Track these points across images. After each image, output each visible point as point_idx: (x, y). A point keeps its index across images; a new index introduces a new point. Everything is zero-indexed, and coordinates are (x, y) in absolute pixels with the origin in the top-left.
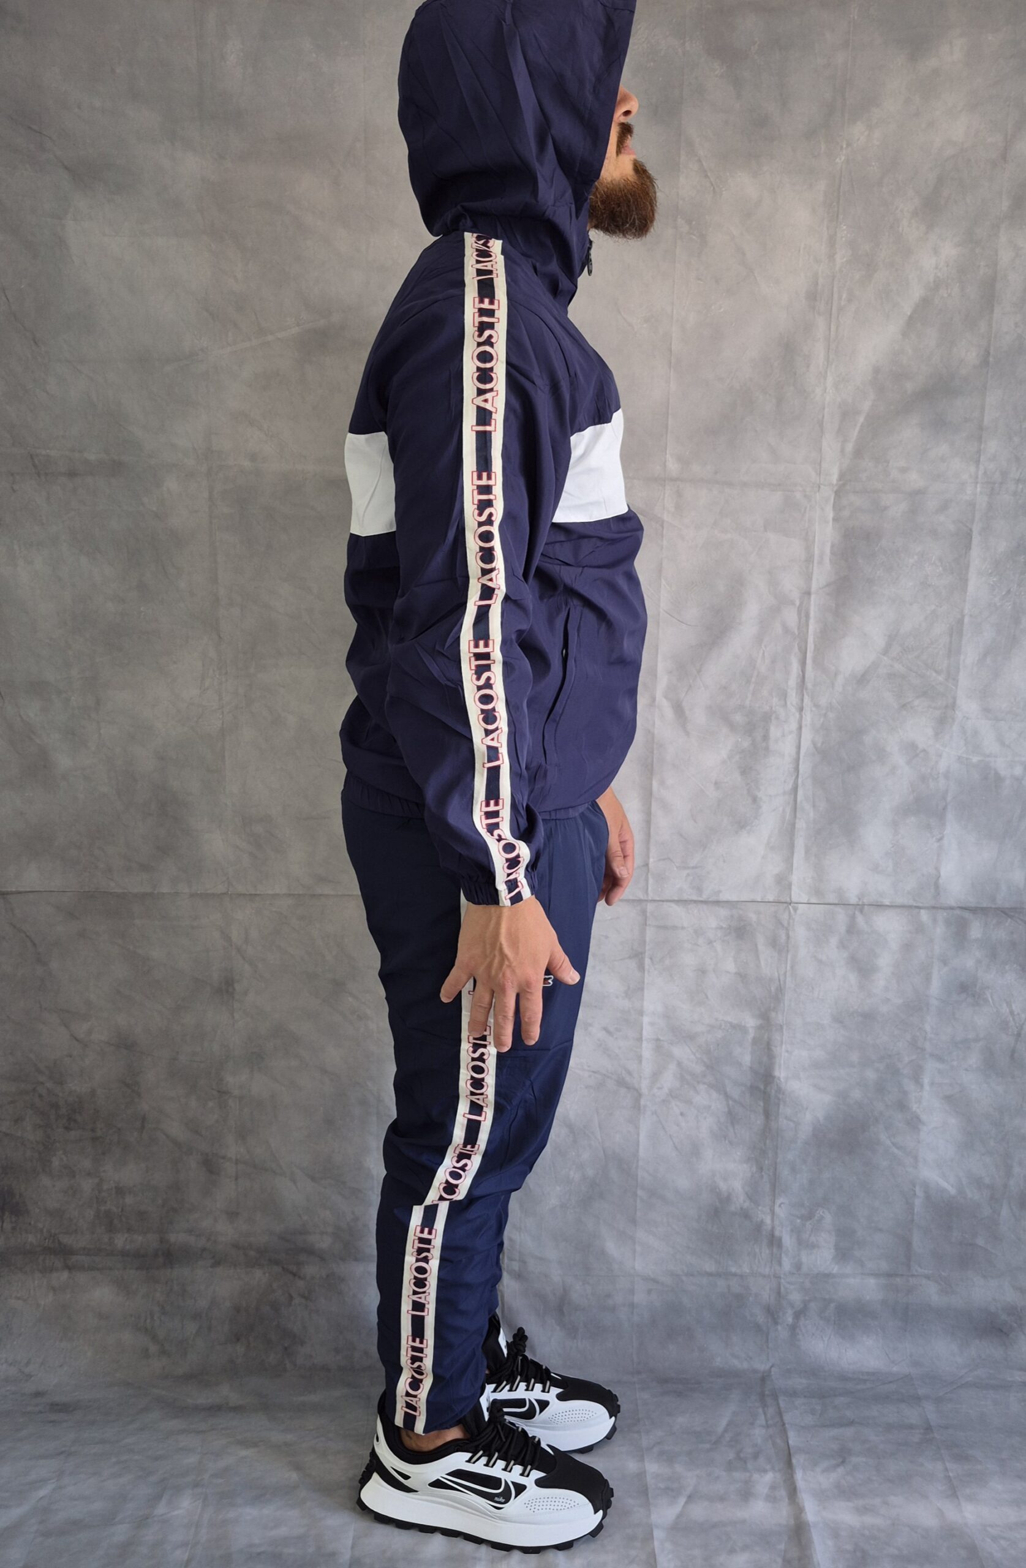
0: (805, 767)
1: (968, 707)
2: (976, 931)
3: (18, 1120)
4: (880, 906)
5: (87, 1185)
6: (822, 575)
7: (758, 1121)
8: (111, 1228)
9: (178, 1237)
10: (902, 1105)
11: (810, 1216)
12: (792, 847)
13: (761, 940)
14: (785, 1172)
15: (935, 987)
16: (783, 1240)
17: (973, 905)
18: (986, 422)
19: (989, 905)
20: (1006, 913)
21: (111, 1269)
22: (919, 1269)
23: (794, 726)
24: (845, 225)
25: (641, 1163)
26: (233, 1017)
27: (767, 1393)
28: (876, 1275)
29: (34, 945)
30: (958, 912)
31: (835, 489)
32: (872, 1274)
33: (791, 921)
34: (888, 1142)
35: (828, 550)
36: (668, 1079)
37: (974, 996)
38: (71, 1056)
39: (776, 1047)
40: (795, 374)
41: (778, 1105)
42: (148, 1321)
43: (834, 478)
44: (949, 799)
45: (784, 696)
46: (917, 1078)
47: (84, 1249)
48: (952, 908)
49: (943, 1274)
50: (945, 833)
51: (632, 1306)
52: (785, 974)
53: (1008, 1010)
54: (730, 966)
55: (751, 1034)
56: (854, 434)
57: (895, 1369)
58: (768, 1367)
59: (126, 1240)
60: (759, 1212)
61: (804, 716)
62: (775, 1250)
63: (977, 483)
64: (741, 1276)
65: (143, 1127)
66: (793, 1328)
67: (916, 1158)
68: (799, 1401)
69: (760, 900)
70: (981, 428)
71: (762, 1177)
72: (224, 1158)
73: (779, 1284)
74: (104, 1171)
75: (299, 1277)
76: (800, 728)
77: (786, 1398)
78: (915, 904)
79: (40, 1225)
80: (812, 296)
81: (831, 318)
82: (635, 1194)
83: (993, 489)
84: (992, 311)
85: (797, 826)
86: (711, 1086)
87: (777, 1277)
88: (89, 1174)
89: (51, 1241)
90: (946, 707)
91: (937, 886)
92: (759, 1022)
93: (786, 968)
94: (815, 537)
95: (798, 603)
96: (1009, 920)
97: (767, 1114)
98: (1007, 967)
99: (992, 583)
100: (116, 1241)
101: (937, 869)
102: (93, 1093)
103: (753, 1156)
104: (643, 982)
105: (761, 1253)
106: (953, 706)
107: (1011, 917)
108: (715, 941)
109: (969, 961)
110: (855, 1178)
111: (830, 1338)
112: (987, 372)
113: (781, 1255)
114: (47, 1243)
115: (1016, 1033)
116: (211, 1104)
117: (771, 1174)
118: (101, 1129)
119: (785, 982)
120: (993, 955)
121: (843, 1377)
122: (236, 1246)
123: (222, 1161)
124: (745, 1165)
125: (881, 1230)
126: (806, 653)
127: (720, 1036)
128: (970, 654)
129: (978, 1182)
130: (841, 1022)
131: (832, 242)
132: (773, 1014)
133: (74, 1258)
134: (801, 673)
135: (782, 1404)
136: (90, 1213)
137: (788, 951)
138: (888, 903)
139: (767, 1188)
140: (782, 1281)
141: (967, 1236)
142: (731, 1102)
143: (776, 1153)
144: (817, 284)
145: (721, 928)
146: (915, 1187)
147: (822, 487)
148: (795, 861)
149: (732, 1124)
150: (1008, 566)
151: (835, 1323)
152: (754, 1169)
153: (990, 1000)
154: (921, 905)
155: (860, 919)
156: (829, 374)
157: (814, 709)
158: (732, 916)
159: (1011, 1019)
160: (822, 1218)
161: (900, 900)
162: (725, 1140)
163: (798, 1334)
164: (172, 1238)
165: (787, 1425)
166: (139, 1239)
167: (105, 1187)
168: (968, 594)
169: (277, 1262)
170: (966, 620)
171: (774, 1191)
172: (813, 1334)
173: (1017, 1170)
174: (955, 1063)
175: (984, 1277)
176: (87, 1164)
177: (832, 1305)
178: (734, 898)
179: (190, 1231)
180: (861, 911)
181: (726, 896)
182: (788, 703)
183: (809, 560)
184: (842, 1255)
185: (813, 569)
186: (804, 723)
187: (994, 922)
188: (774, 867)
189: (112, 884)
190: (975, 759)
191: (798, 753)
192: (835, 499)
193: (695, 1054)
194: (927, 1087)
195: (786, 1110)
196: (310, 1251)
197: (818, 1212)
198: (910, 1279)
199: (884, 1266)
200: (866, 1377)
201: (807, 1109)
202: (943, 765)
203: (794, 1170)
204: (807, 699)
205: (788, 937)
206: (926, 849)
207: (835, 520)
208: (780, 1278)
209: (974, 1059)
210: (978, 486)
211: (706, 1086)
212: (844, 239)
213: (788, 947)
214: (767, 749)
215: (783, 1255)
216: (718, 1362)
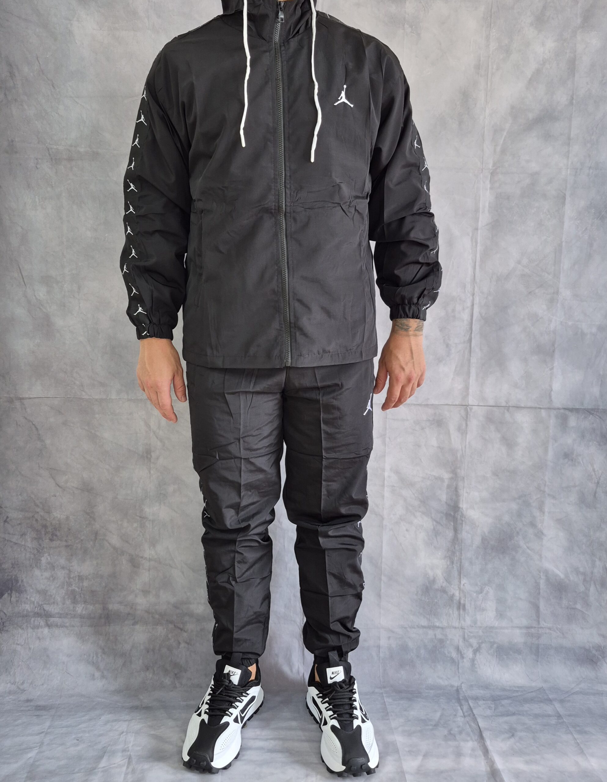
0: (476, 327)
1: (566, 293)
2: (573, 421)
3: (23, 535)
4: (518, 407)
5: (61, 574)
6: (484, 218)
7: (450, 534)
8: (75, 601)
9: (114, 606)
10: (533, 524)
11: (481, 591)
12: (469, 373)
13: (452, 428)
14: (466, 564)
15: (550, 455)
16: (466, 606)
17: (571, 407)
18: (572, 136)
19: (580, 408)
20: (589, 412)
21: (73, 626)
22: (545, 624)
23: (469, 304)
24: (494, 30)
25: (383, 560)
26: (150, 472)
27: (461, 698)
28: (520, 628)
29: (37, 429)
30: (562, 411)
31: (491, 171)
32: (518, 627)
33: (468, 416)
34: (525, 547)
35: (487, 205)
36: (400, 510)
37: (572, 460)
38: (55, 496)
39: (460, 490)
40: (469, 109)
41: (462, 524)
42: (95, 658)
43: (490, 166)
44: (556, 346)
45: (464, 287)
46: (541, 509)
47: (58, 613)
48: (559, 409)
49: (559, 626)
50: (554, 365)
51: (379, 647)
52: (465, 447)
53: (592, 469)
54: (434, 442)
55: (446, 482)
56: (501, 142)
57: (533, 684)
58: (459, 684)
59: (83, 607)
60: (452, 589)
61: (475, 298)
62: (461, 611)
63: (568, 169)
64: (442, 628)
65: (96, 539)
66: (473, 660)
67: (540, 556)
68: (481, 702)
69: (451, 404)
70: (569, 138)
71: (453, 567)
72: (142, 557)
73: (464, 633)
74: (72, 566)
75: (184, 631)
76: (473, 305)
77: (473, 701)
78: (538, 406)
79: (33, 599)
80: (478, 67)
81: (487, 79)
82: (380, 579)
83: (576, 172)
84: (574, 76)
85: (471, 361)
86: (423, 513)
87: (462, 628)
88: (63, 568)
89: (38, 609)
90: (554, 293)
91: (550, 397)
92: (451, 475)
93: (466, 443)
94: (480, 198)
95: (471, 235)
96: (591, 416)
97: (456, 530)
98: (591, 443)
99: (577, 224)
100: (77, 609)
101: (551, 386)
102: (67, 518)
103: (448, 555)
104: (385, 452)
105: (453, 614)
106: (557, 293)
107: (592, 414)
108: (426, 428)
109: (569, 440)
110: (506, 568)
111: (494, 666)
112: (573, 108)
113: (465, 614)
114: (36, 610)
115: (596, 482)
116: (135, 525)
117: (458, 566)
118: (71, 540)
119: (465, 451)
120: (583, 436)
121: (504, 690)
122: (147, 612)
123: (141, 559)
124: (443, 561)
125: (521, 599)
126: (476, 262)
127: (428, 484)
128: (566, 264)
129: (576, 571)
130: (497, 476)
131: (488, 38)
132: (459, 471)
133: (52, 620)
134: (473, 274)
135: (471, 704)
136: (63, 592)
137: (467, 433)
138: (523, 406)
139: (456, 574)
140: (466, 631)
141: (571, 603)
142: (435, 523)
143: (461, 553)
144: (480, 60)
145: (429, 420)
146: (540, 572)
147: (483, 170)
148: (471, 382)
149: (436, 536)
150: (586, 215)
151: (497, 656)
152: (449, 563)
153: (582, 463)
154: (541, 407)
155: (507, 415)
156: (487, 109)
157: (480, 294)
158: (435, 414)
159: (594, 474)
160: (488, 592)
161: (529, 404)
162: (432, 546)
163: (476, 664)
164: (110, 607)
165: (476, 716)
166: (91, 607)
167: (72, 576)
168: (564, 229)
169: (171, 622)
170: (564, 244)
171: (460, 576)
172: (485, 664)
173: (598, 563)
174: (563, 500)
175: (582, 628)
176: (62, 561)
177: (495, 646)
178: (437, 403)
179: (121, 603)
180: (508, 410)
181: (433, 401)
182: (466, 291)
183: (477, 211)
184: (500, 615)
185: (479, 216)
186: (475, 302)
187: (583, 417)
188: (459, 386)
189: (84, 393)
190: (570, 323)
191: (472, 319)
192: (491, 177)
193: (414, 494)
194: (546, 514)
195: (466, 527)
196: (191, 615)
197: (485, 589)
198: (540, 629)
199: (525, 622)
200: (517, 689)
201: (478, 526)
202: (552, 326)
203: (471, 563)
204: (476, 289)
205: (467, 425)
206: (544, 374)
207: (491, 188)
208: (465, 629)
209: (573, 497)
210: (569, 170)
211: (421, 513)
212: (494, 37)
213: (467, 431)
214: (454, 317)
215: (466, 615)
216: (430, 681)
